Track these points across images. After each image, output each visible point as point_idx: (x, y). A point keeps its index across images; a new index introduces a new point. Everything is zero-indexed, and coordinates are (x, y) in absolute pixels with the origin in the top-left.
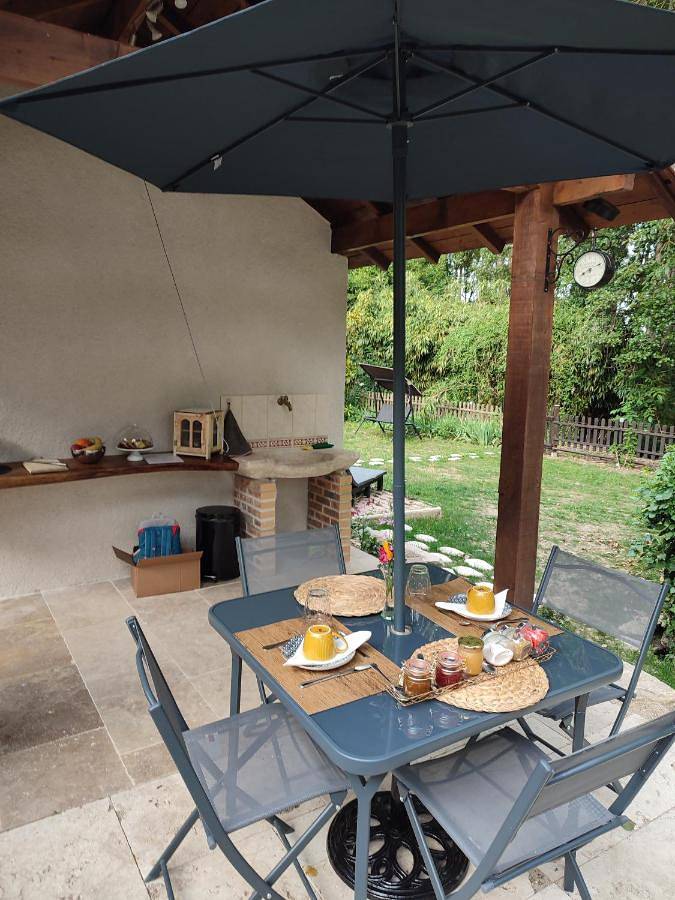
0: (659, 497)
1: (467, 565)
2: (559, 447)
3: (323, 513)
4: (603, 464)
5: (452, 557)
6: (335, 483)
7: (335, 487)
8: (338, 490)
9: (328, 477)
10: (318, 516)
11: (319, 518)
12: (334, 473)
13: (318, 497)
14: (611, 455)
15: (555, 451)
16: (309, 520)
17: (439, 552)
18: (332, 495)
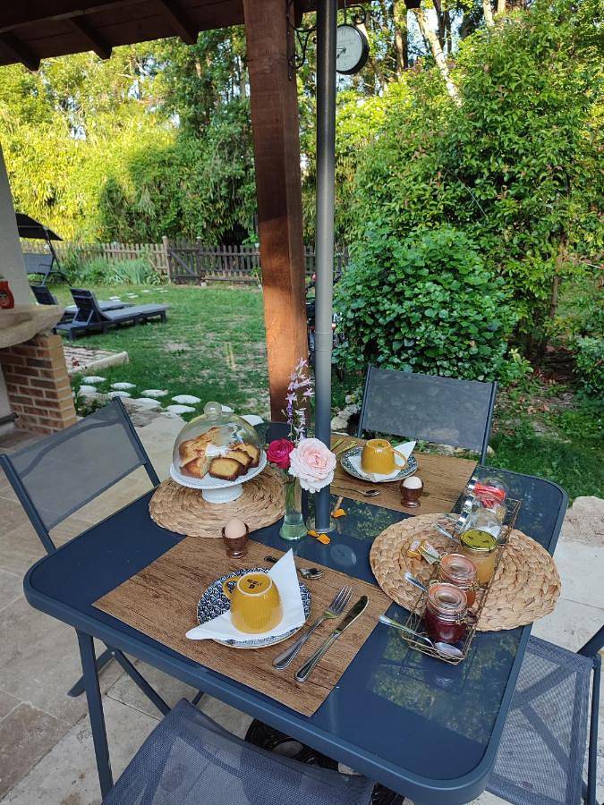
0: (354, 306)
1: (175, 403)
2: (206, 277)
3: (30, 386)
4: (247, 287)
5: (159, 399)
6: (40, 348)
7: (41, 353)
8: (48, 355)
9: (29, 343)
10: (23, 390)
11: (28, 394)
12: (37, 336)
13: (17, 368)
14: (251, 278)
15: (204, 281)
16: (12, 398)
17: (144, 397)
18: (40, 364)
